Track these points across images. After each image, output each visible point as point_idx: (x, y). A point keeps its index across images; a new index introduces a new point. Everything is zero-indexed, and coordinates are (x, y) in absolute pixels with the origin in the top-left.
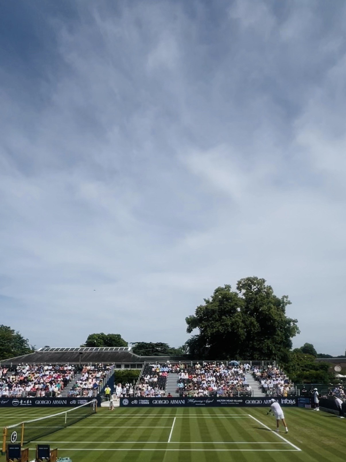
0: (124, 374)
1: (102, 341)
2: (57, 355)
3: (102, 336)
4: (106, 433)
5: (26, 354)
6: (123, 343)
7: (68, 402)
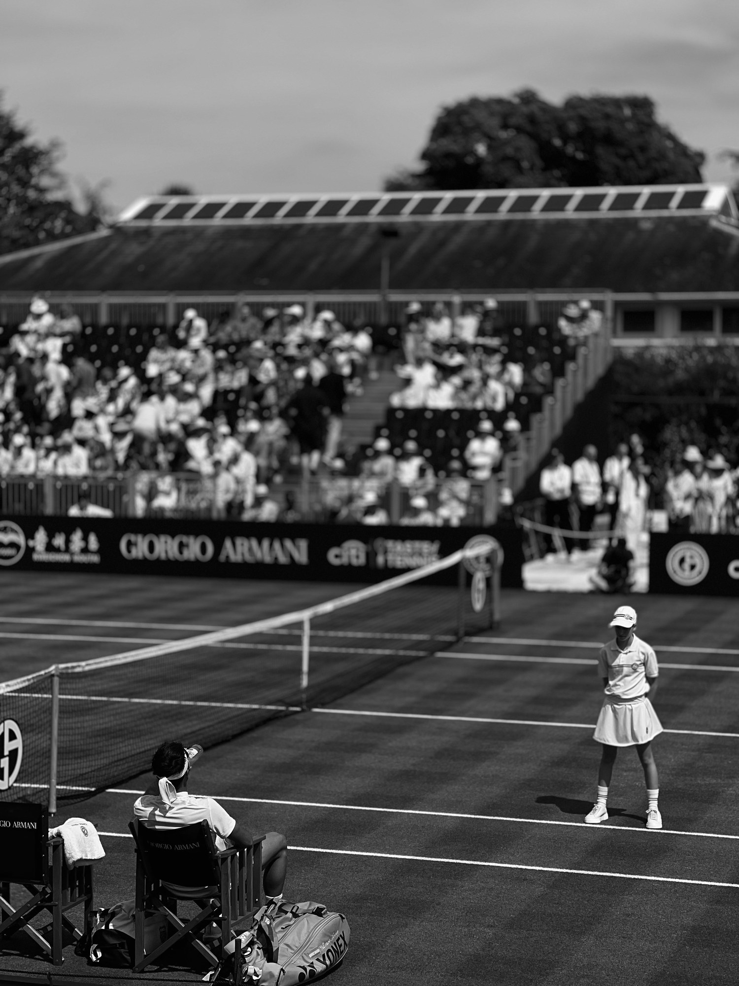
0: (680, 375)
1: (526, 145)
2: (240, 244)
3: (525, 110)
4: (559, 762)
5: (52, 237)
6: (671, 155)
7: (317, 553)
